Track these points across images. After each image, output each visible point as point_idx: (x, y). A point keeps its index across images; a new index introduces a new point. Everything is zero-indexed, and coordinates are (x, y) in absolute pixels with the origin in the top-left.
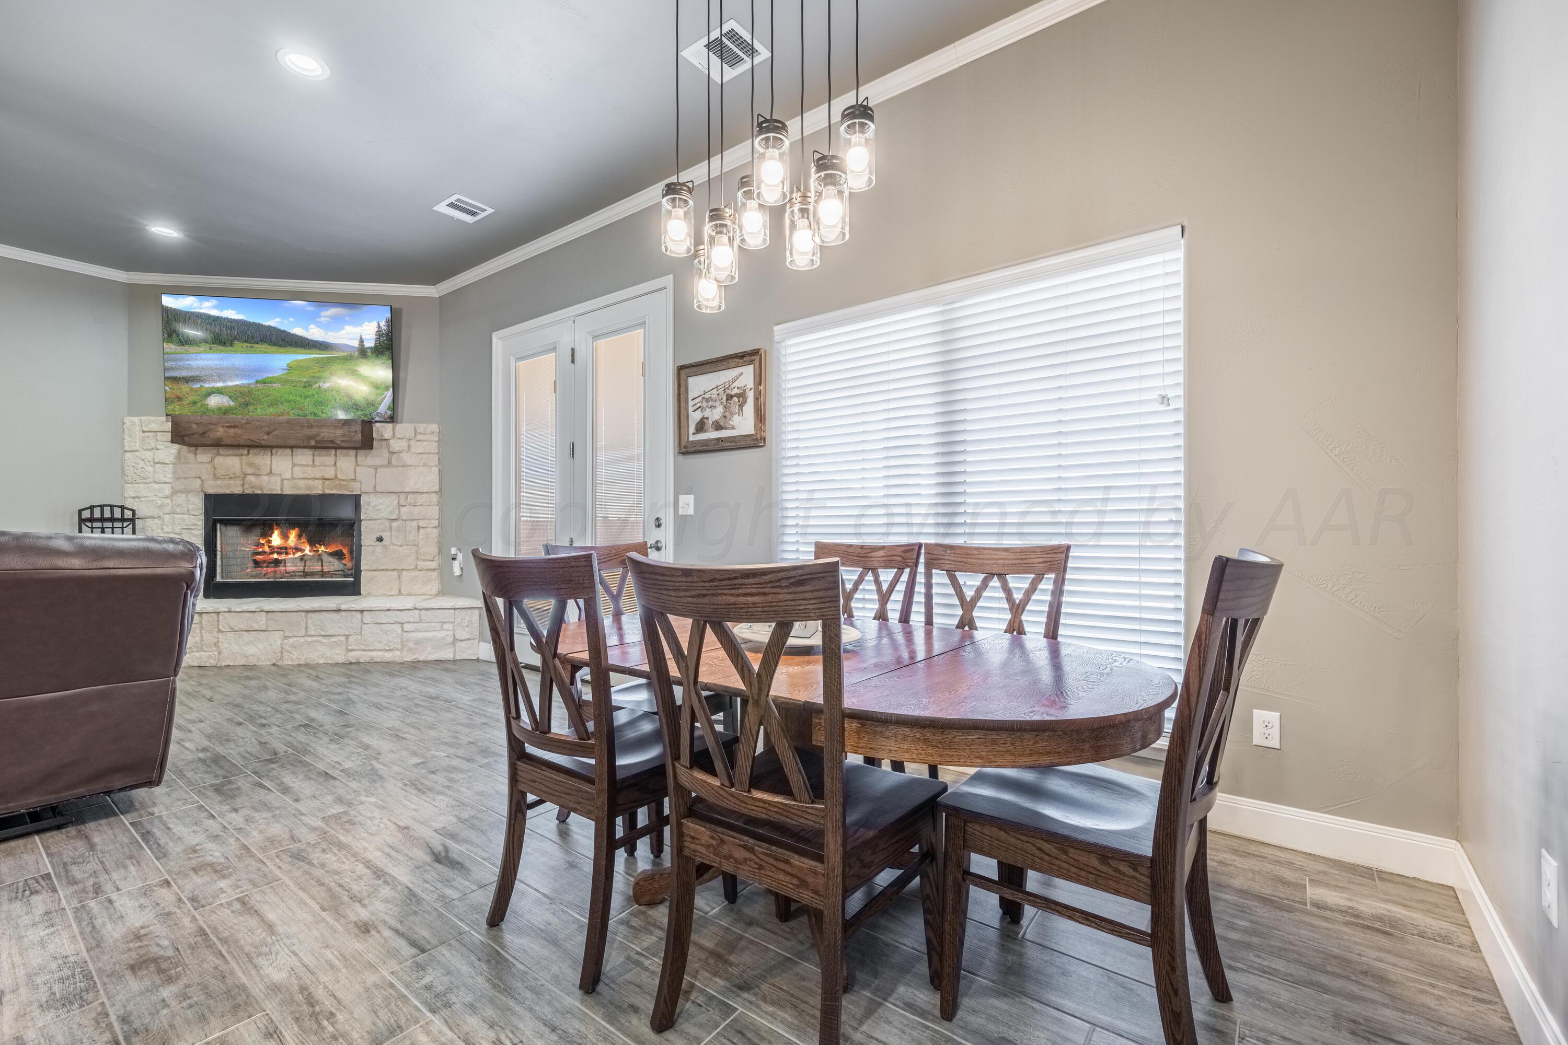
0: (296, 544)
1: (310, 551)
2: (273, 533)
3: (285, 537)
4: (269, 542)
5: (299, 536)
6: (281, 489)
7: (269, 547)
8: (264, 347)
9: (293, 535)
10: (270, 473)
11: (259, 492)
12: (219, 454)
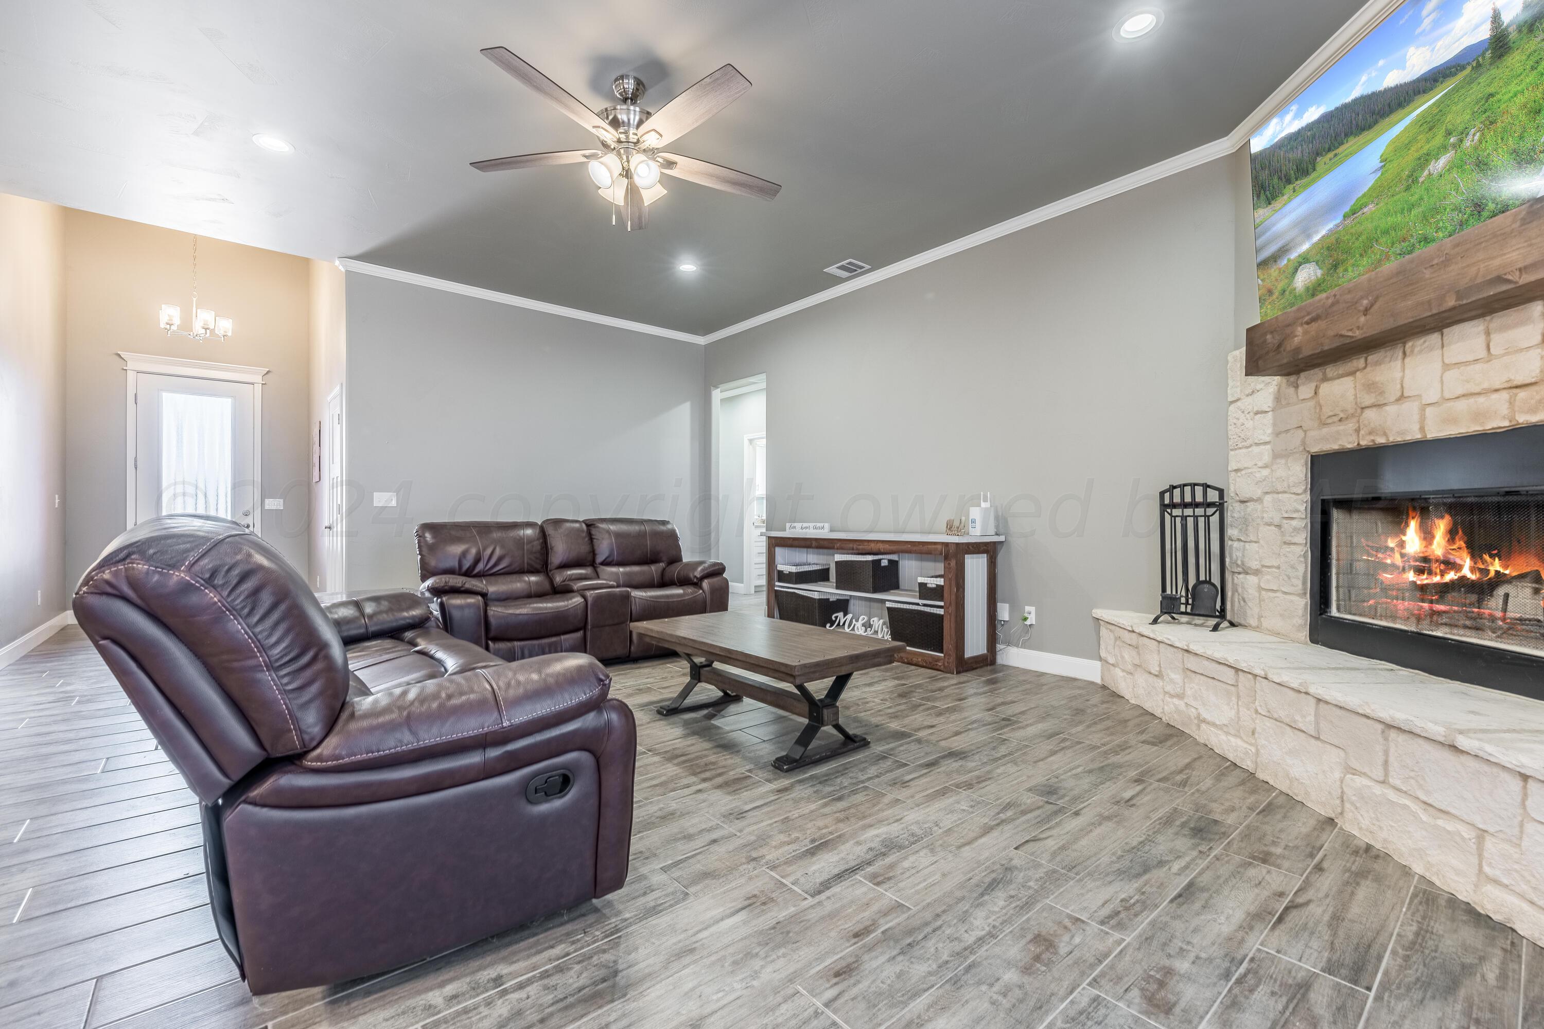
0: (1447, 552)
1: (1472, 570)
2: (1407, 525)
3: (1427, 535)
4: (1402, 544)
5: (1452, 534)
6: (1422, 429)
7: (1403, 555)
8: (1351, 143)
9: (1441, 527)
10: (1402, 398)
11: (1381, 440)
12: (1325, 379)
